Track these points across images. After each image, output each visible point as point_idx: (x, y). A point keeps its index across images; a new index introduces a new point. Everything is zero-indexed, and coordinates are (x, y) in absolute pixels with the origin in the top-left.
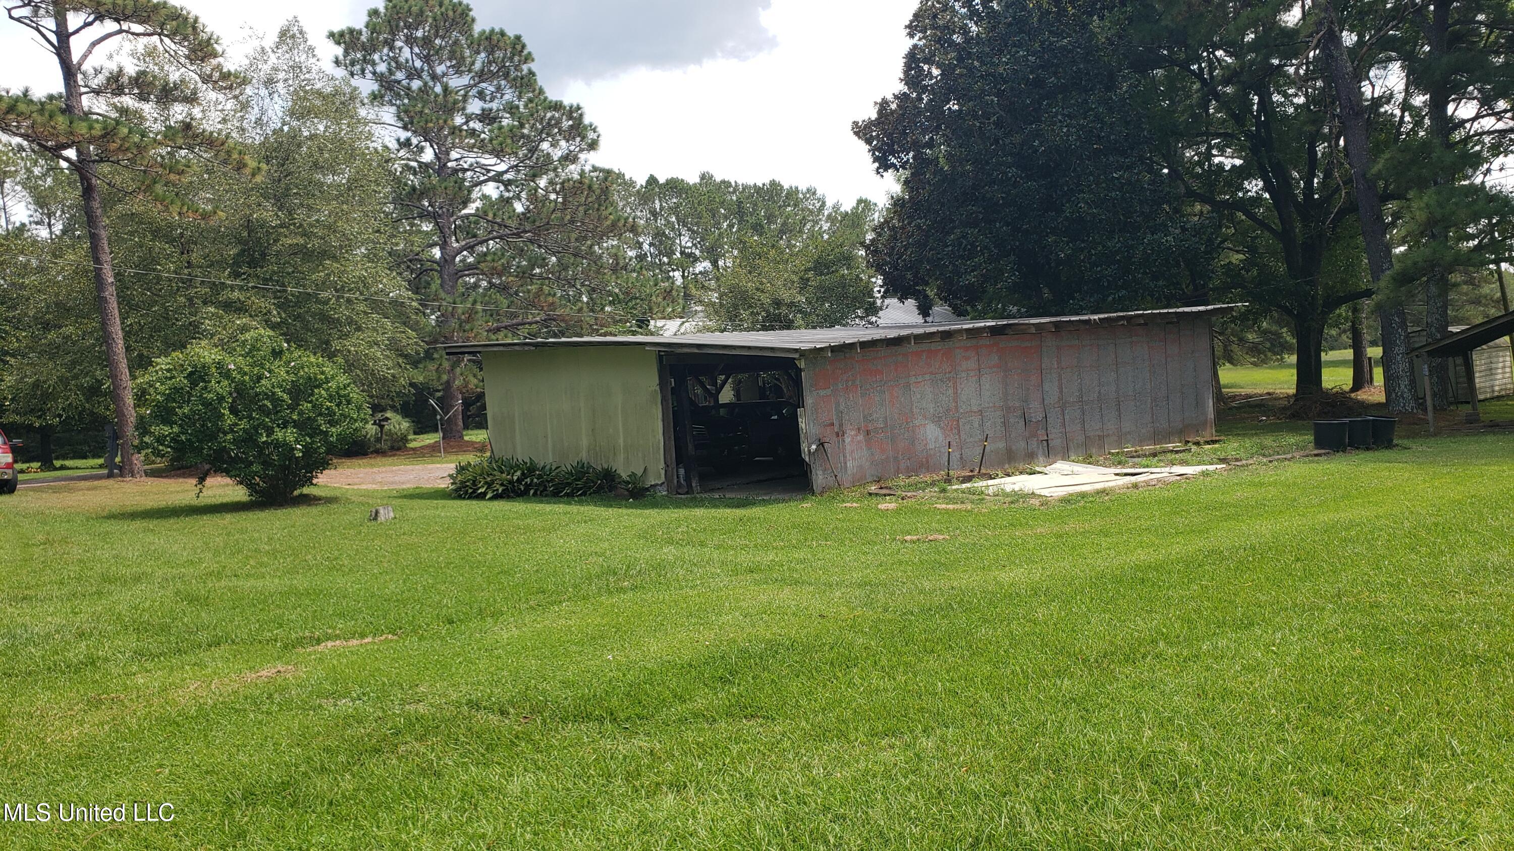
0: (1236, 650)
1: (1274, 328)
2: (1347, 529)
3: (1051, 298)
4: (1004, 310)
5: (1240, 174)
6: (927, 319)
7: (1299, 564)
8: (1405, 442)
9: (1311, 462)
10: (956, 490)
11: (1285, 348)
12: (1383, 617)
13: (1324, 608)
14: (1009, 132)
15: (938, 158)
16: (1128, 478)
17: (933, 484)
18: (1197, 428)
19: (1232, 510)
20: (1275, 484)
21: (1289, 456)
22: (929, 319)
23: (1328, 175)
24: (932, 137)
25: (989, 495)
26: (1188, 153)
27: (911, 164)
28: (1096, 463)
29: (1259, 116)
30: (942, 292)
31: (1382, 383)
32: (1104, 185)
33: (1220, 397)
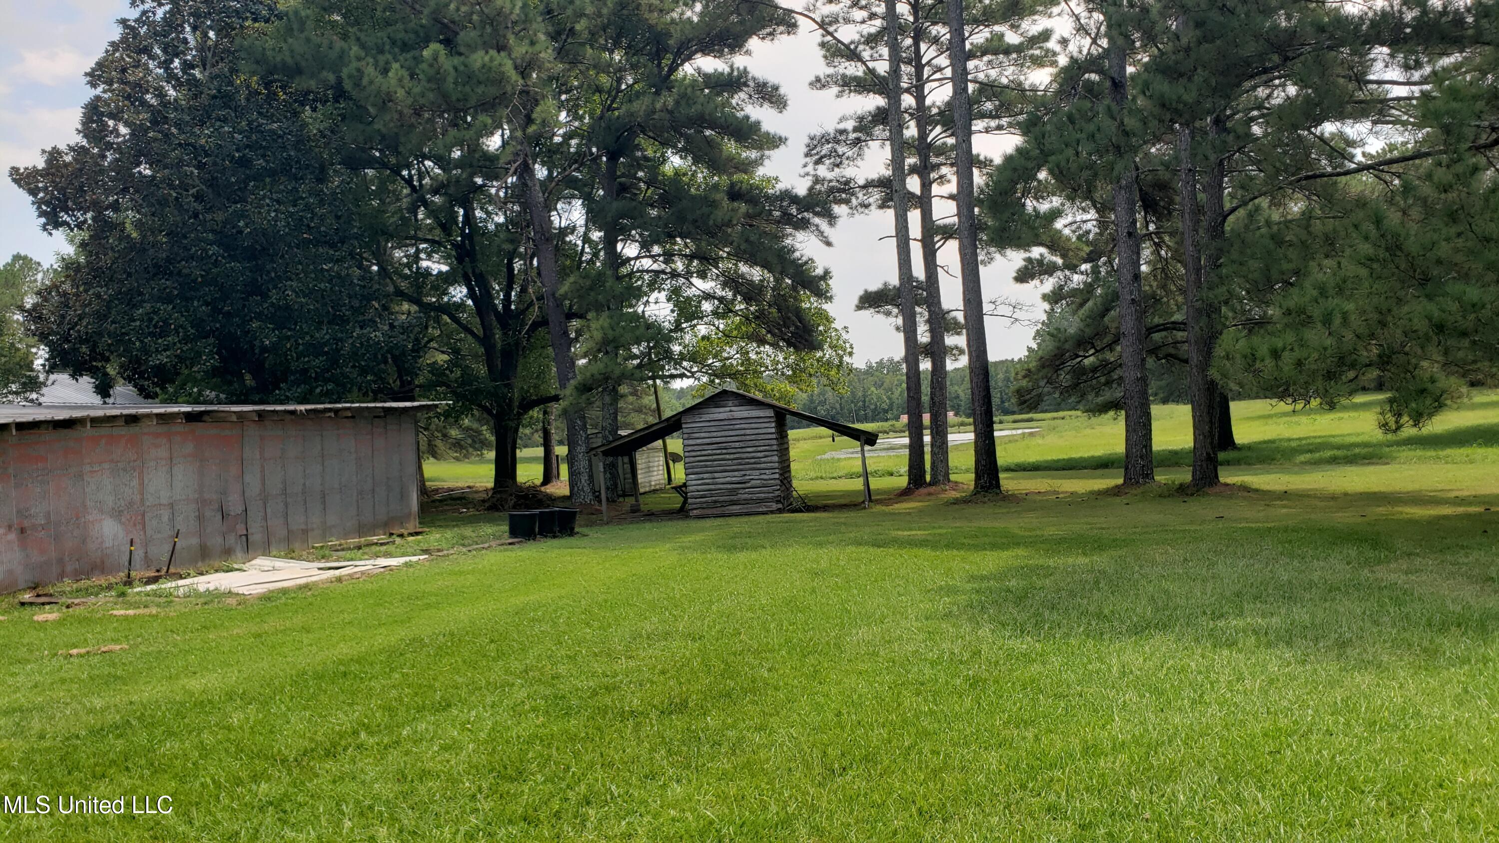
0: (435, 732)
1: (475, 426)
2: (535, 610)
3: (253, 383)
4: (200, 393)
5: (447, 279)
6: (107, 400)
7: (493, 645)
8: (584, 530)
9: (506, 550)
10: (139, 593)
11: (484, 444)
12: (562, 686)
13: (513, 684)
14: (211, 207)
15: (124, 223)
16: (332, 572)
17: (109, 587)
18: (402, 520)
19: (434, 599)
20: (473, 572)
21: (486, 545)
22: (110, 401)
23: (524, 290)
24: (117, 200)
25: (178, 597)
26: (398, 254)
27: (90, 225)
28: (299, 558)
29: (463, 229)
30: (126, 370)
31: (567, 478)
32: (313, 276)
33: (424, 491)
